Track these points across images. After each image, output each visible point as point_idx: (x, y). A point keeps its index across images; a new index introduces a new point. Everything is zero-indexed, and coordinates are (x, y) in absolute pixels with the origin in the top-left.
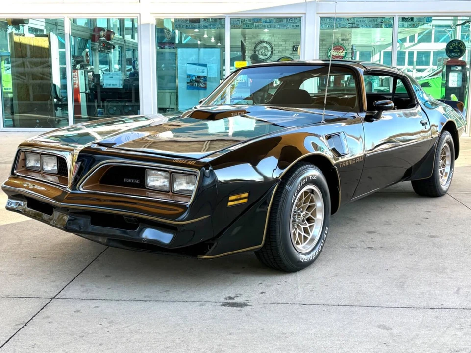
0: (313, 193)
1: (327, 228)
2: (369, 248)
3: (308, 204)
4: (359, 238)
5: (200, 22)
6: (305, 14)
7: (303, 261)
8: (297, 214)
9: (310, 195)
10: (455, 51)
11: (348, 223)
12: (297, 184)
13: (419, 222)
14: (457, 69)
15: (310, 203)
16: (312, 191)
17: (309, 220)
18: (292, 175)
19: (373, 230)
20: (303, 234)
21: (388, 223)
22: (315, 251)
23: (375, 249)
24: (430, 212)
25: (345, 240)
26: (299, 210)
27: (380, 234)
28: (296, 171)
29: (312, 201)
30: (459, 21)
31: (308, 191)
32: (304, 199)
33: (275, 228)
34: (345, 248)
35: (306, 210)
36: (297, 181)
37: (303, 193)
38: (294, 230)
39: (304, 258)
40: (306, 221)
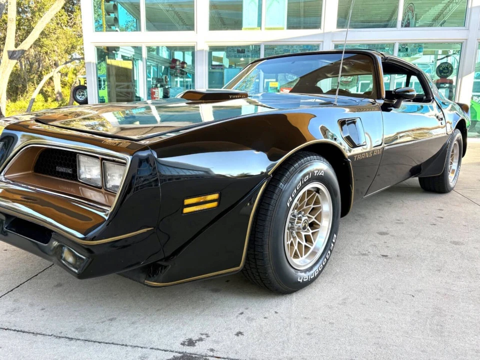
0: (319, 193)
1: (335, 236)
2: (383, 256)
3: (312, 206)
4: (370, 241)
5: (244, 52)
6: (323, 42)
7: (301, 281)
8: (297, 219)
9: (315, 195)
10: (444, 71)
11: (357, 220)
12: (296, 182)
13: (434, 222)
14: (445, 86)
15: (314, 205)
16: (318, 190)
17: (313, 225)
18: (290, 169)
19: (384, 230)
20: (304, 243)
21: (399, 222)
22: (318, 265)
23: (391, 258)
24: (442, 210)
25: (355, 244)
26: (300, 213)
27: (393, 236)
28: (295, 163)
29: (317, 202)
30: (439, 56)
31: (312, 190)
32: (306, 200)
33: (263, 241)
34: (355, 255)
35: (309, 214)
36: (296, 178)
37: (305, 192)
38: (292, 239)
39: (303, 277)
40: (308, 227)
